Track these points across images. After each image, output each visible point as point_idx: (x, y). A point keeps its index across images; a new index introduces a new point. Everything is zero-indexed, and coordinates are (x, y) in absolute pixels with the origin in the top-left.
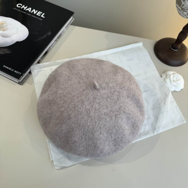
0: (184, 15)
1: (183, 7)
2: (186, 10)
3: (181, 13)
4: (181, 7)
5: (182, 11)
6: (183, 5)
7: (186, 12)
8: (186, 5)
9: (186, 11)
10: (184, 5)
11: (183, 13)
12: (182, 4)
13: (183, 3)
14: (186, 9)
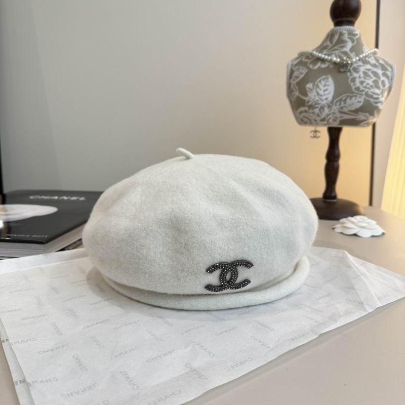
0: (315, 117)
1: (310, 103)
2: (316, 104)
3: (311, 115)
4: (306, 104)
5: (311, 111)
6: (308, 101)
7: (317, 108)
8: (312, 99)
9: (316, 106)
10: (310, 100)
11: (313, 113)
12: (306, 101)
13: (306, 99)
14: (314, 104)
